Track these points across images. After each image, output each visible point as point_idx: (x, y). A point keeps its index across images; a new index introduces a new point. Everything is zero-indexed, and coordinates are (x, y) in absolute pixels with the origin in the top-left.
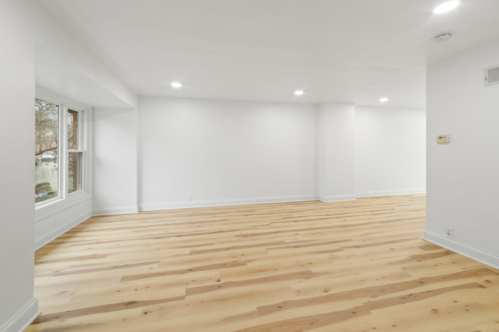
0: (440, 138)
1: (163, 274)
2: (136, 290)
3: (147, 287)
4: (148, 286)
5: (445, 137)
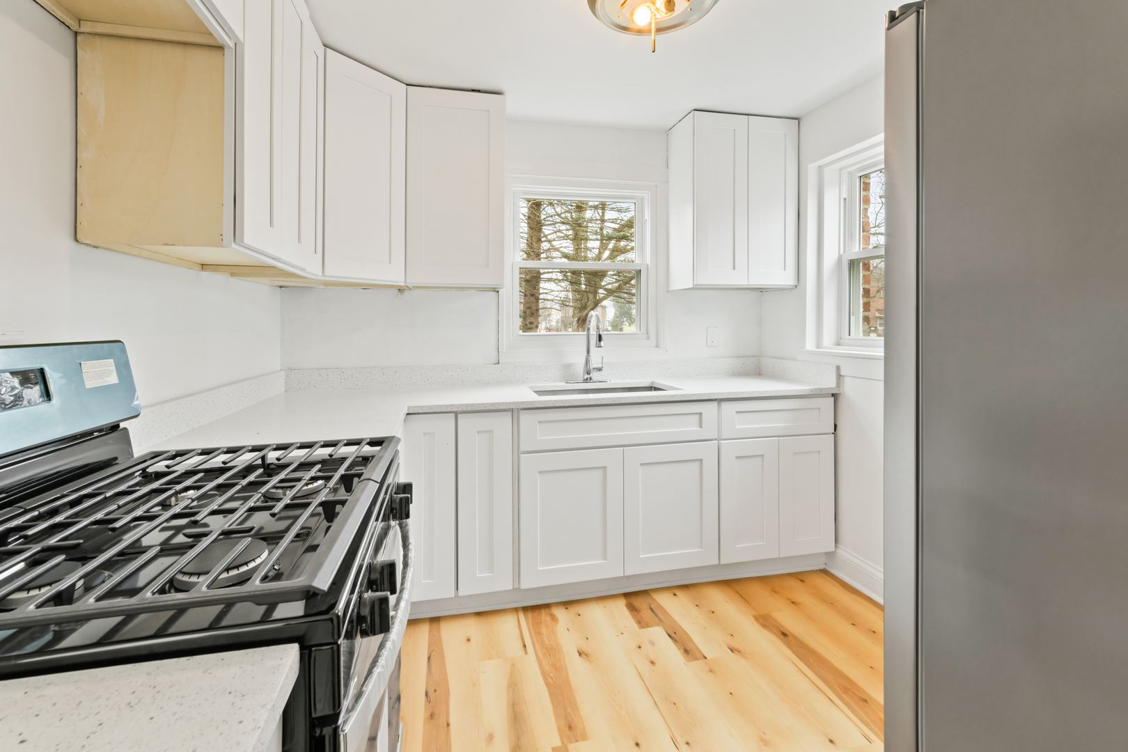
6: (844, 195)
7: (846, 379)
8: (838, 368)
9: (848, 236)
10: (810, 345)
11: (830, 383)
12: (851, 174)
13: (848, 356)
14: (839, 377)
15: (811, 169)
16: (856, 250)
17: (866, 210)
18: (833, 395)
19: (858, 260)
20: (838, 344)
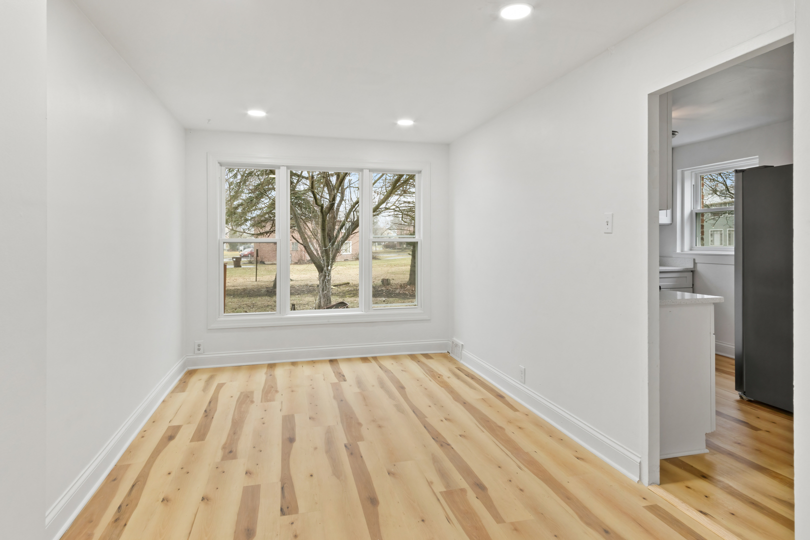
6: (693, 183)
7: (698, 264)
8: (694, 260)
9: (695, 201)
10: (678, 250)
11: (690, 266)
12: (696, 174)
13: (699, 255)
14: (695, 263)
15: (679, 172)
16: (699, 208)
17: (702, 189)
18: (692, 271)
19: (700, 213)
20: (691, 250)
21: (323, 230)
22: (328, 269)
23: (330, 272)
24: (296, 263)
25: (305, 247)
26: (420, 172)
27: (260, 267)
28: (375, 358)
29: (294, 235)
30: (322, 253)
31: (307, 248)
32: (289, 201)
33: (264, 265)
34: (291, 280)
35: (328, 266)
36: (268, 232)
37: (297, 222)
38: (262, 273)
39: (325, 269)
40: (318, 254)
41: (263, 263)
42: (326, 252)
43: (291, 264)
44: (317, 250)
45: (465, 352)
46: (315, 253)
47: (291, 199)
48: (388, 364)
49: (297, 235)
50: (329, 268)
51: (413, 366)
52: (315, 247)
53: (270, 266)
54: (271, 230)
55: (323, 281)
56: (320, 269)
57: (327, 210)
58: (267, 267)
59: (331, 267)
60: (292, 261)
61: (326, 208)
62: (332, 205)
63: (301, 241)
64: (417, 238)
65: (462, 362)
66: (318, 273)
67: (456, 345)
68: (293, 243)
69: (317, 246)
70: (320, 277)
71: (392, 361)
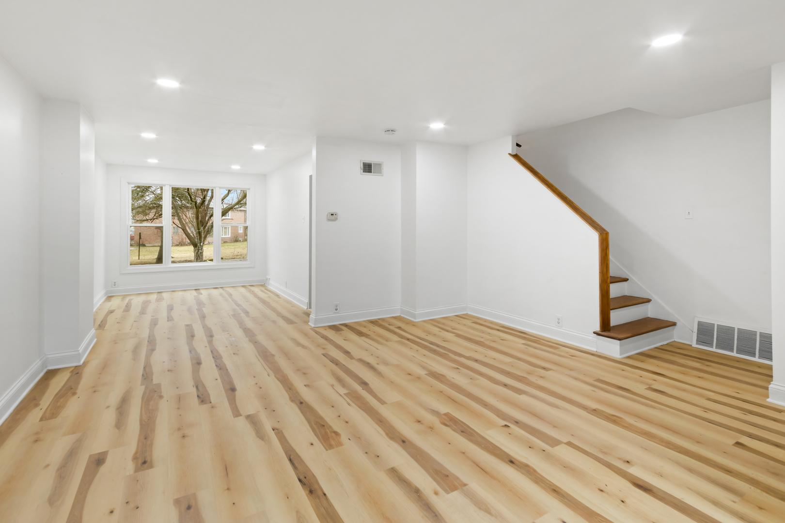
0: (332, 215)
1: (555, 491)
2: (623, 502)
3: (602, 491)
4: (599, 492)
5: (336, 215)
21: (197, 218)
22: (200, 245)
23: (202, 247)
24: (177, 245)
25: (183, 230)
26: (249, 189)
27: (141, 248)
28: (222, 288)
29: (175, 221)
30: (196, 234)
31: (184, 230)
32: (171, 194)
33: (145, 247)
34: (172, 257)
35: (200, 243)
36: (151, 219)
37: (177, 210)
38: (144, 253)
39: (199, 245)
40: (194, 235)
41: (144, 245)
42: (199, 233)
43: (172, 246)
44: (192, 232)
45: (271, 282)
46: (191, 234)
47: (172, 193)
48: (230, 290)
49: (177, 222)
50: (202, 244)
51: (242, 290)
52: (192, 231)
53: (151, 248)
54: (155, 217)
55: (197, 253)
56: (195, 245)
57: (199, 205)
58: (148, 248)
59: (203, 243)
60: (173, 243)
61: (199, 203)
62: (203, 201)
63: (180, 226)
64: (248, 224)
65: (269, 287)
66: (193, 248)
67: (267, 279)
68: (174, 228)
69: (193, 229)
70: (195, 251)
71: (232, 288)
